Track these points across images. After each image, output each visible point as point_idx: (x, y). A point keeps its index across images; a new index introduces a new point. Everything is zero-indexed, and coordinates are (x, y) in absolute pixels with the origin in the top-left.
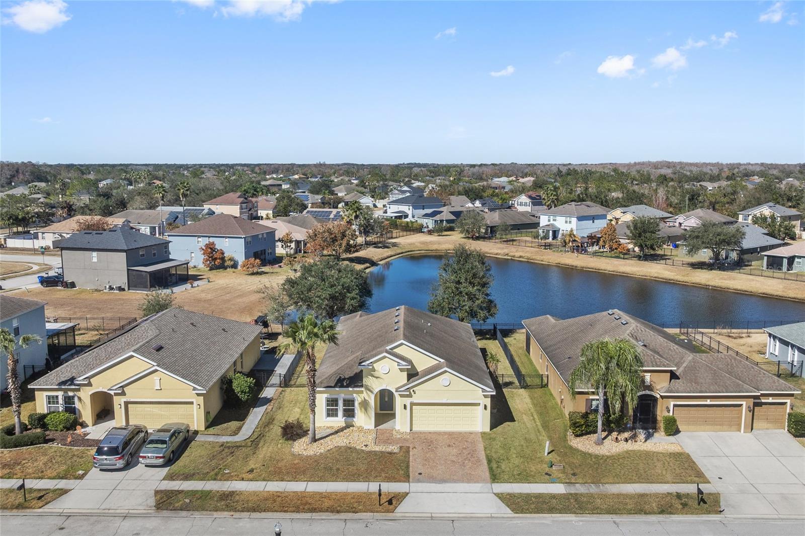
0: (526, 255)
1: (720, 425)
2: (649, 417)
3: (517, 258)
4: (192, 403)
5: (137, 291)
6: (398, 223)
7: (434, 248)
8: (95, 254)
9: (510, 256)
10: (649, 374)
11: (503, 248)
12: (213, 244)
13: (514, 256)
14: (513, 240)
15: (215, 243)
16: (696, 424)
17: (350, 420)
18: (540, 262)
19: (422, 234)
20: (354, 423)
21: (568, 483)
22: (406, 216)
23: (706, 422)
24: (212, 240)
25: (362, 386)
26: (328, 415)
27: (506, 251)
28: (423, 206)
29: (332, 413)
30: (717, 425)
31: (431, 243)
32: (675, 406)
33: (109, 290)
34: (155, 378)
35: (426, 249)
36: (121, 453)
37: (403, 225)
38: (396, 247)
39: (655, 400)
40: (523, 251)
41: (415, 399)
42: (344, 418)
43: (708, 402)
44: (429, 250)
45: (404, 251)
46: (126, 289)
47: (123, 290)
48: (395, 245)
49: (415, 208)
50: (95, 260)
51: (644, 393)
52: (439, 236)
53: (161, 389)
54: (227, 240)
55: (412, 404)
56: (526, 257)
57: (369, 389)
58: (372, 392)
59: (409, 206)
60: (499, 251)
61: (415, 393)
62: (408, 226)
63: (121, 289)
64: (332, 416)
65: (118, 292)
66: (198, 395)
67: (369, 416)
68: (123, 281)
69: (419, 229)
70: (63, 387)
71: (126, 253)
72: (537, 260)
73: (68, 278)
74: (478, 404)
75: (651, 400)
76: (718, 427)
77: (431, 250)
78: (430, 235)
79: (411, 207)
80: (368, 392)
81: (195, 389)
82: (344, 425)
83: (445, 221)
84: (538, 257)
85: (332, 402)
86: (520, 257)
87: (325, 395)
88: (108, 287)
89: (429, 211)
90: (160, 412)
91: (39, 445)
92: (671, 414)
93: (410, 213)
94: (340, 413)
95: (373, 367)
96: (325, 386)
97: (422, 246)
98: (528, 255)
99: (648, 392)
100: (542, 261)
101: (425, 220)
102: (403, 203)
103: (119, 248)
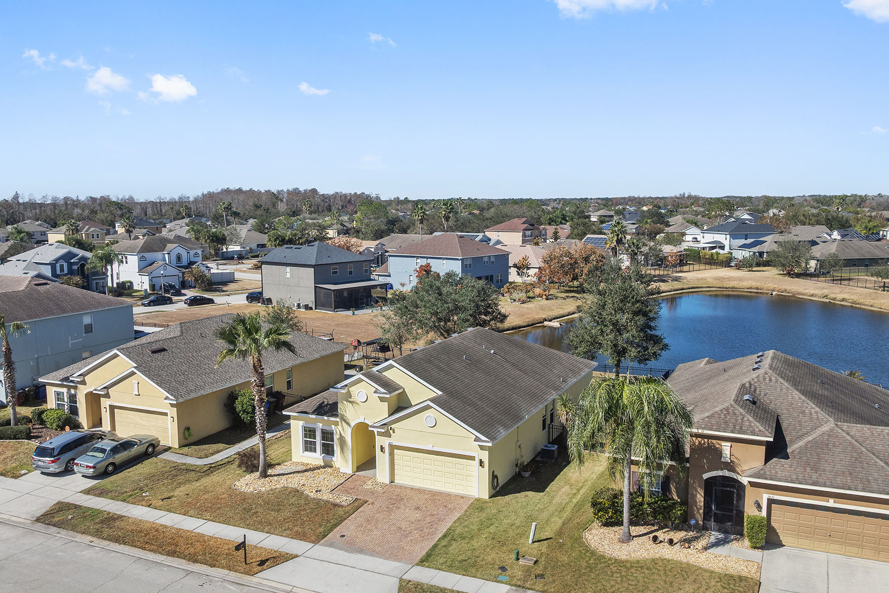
0: (852, 297)
1: (858, 546)
2: (732, 514)
3: (838, 301)
4: (166, 414)
5: (323, 311)
6: (701, 254)
7: (731, 286)
8: (288, 269)
9: (829, 298)
10: (729, 444)
11: (824, 288)
12: (428, 265)
13: (834, 299)
14: (850, 280)
15: (431, 265)
16: (811, 537)
17: (328, 457)
18: (867, 308)
19: (729, 268)
20: (333, 463)
21: (519, 586)
22: (722, 248)
23: (829, 536)
24: (429, 261)
25: (336, 416)
26: (306, 450)
27: (826, 292)
28: (746, 235)
29: (309, 447)
30: (851, 545)
31: (730, 279)
32: (771, 502)
33: (297, 309)
34: (134, 381)
35: (721, 286)
36: (55, 456)
37: (707, 257)
38: (677, 282)
39: (740, 487)
40: (849, 293)
41: (395, 440)
42: (323, 455)
43: (831, 503)
44: (723, 288)
45: (685, 287)
46: (314, 308)
47: (311, 308)
48: (677, 279)
49: (734, 236)
50: (288, 275)
51: (720, 473)
52: (750, 271)
53: (139, 395)
54: (445, 261)
55: (392, 447)
56: (850, 301)
57: (344, 420)
58: (348, 424)
59: (726, 235)
60: (816, 292)
61: (394, 432)
62: (713, 259)
63: (307, 307)
64: (311, 450)
65: (304, 310)
66: (172, 405)
67: (345, 457)
68: (310, 299)
69: (727, 263)
70: (65, 383)
71: (314, 268)
72: (865, 305)
73: (266, 295)
74: (472, 458)
75: (733, 487)
76: (855, 550)
77: (726, 288)
78: (737, 270)
79: (728, 236)
80: (343, 422)
81: (167, 398)
82: (322, 464)
83: (765, 253)
84: (869, 301)
85: (309, 432)
86: (843, 300)
87: (301, 423)
88: (296, 304)
89: (749, 241)
90: (141, 421)
91: (21, 440)
92: (764, 513)
93: (726, 243)
94: (319, 447)
95: (349, 392)
96: (300, 411)
97: (715, 282)
98: (855, 298)
99: (726, 473)
100: (872, 306)
101: (741, 252)
102: (719, 231)
103: (308, 263)
